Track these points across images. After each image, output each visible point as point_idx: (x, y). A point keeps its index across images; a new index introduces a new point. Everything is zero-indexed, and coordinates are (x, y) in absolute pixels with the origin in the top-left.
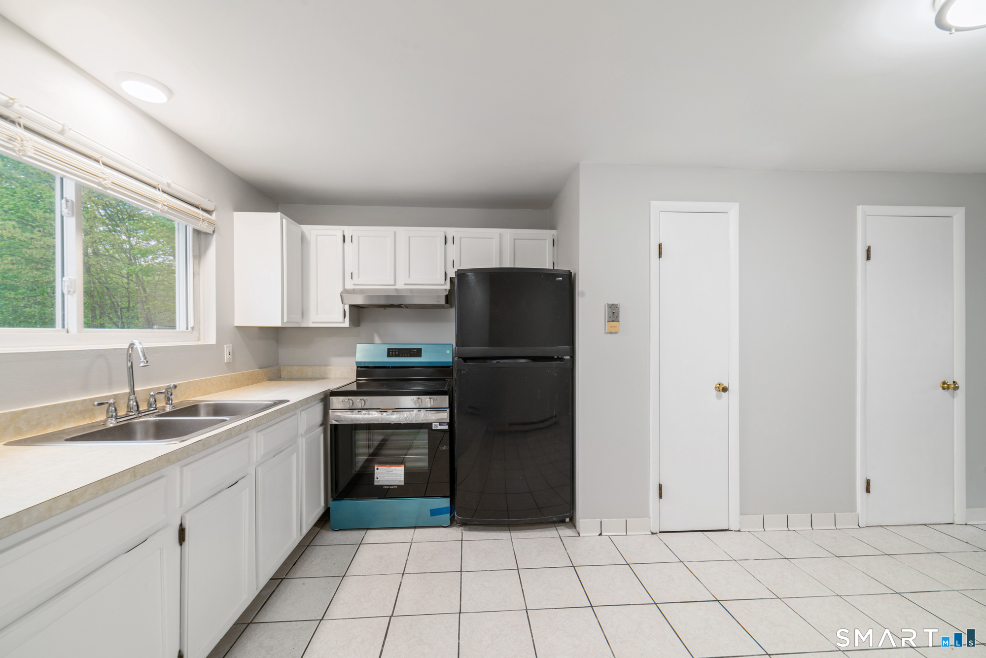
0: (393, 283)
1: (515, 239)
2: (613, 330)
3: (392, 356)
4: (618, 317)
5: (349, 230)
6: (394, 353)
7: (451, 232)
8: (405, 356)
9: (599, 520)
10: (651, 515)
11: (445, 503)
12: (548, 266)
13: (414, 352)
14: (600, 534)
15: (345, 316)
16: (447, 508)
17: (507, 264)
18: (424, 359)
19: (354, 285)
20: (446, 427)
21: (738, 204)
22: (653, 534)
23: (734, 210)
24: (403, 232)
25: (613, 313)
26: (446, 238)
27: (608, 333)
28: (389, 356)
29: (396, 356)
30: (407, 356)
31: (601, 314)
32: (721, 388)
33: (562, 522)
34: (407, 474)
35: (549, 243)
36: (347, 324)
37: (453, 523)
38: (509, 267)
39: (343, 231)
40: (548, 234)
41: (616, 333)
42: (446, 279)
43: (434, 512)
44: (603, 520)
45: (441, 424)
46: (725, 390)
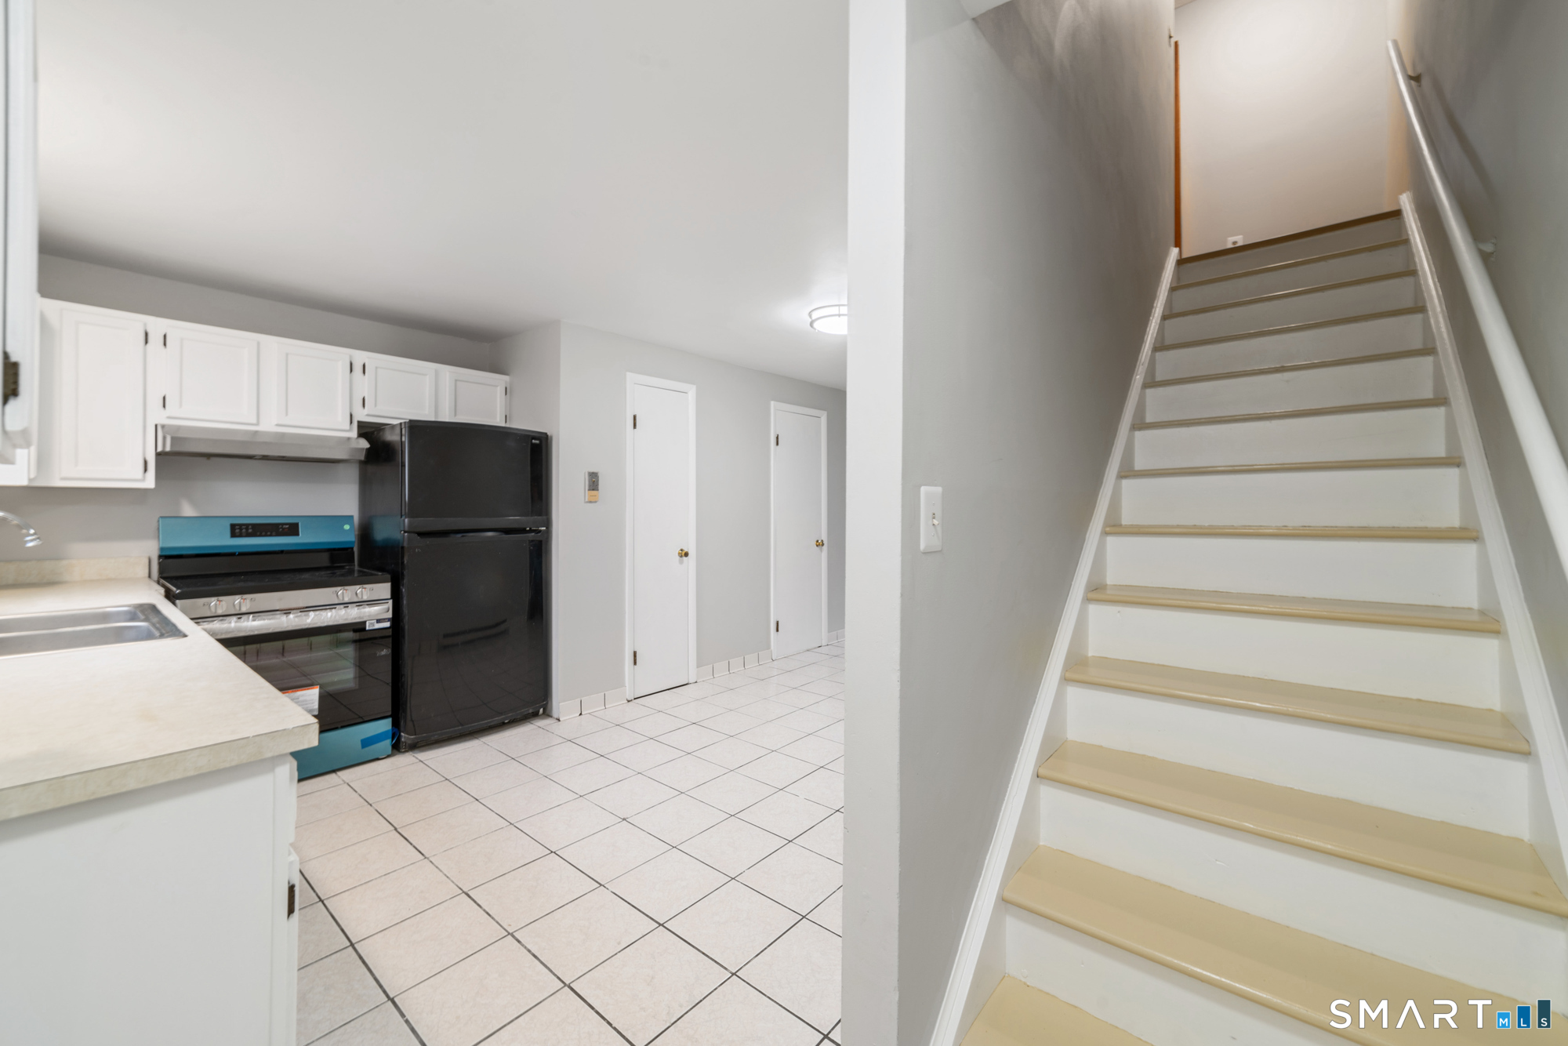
0: (255, 421)
1: (456, 380)
2: (592, 499)
3: (241, 536)
4: (597, 485)
5: (158, 325)
6: (244, 530)
7: (360, 357)
8: (266, 535)
9: (579, 700)
10: (627, 684)
11: (385, 725)
12: (498, 421)
13: (284, 529)
14: (581, 714)
15: (146, 470)
16: (386, 732)
17: (446, 416)
18: (304, 538)
19: (169, 418)
20: (387, 624)
21: (695, 387)
22: (629, 701)
23: (692, 391)
24: (274, 346)
25: (593, 482)
26: (351, 364)
27: (587, 502)
28: (233, 535)
29: (248, 535)
30: (271, 535)
31: (582, 482)
32: (683, 553)
33: (535, 715)
34: (322, 698)
35: (500, 391)
36: (150, 482)
37: (397, 748)
38: (447, 420)
39: (145, 325)
40: (500, 380)
41: (596, 502)
42: (351, 423)
43: (366, 743)
44: (583, 699)
45: (379, 621)
46: (686, 554)
